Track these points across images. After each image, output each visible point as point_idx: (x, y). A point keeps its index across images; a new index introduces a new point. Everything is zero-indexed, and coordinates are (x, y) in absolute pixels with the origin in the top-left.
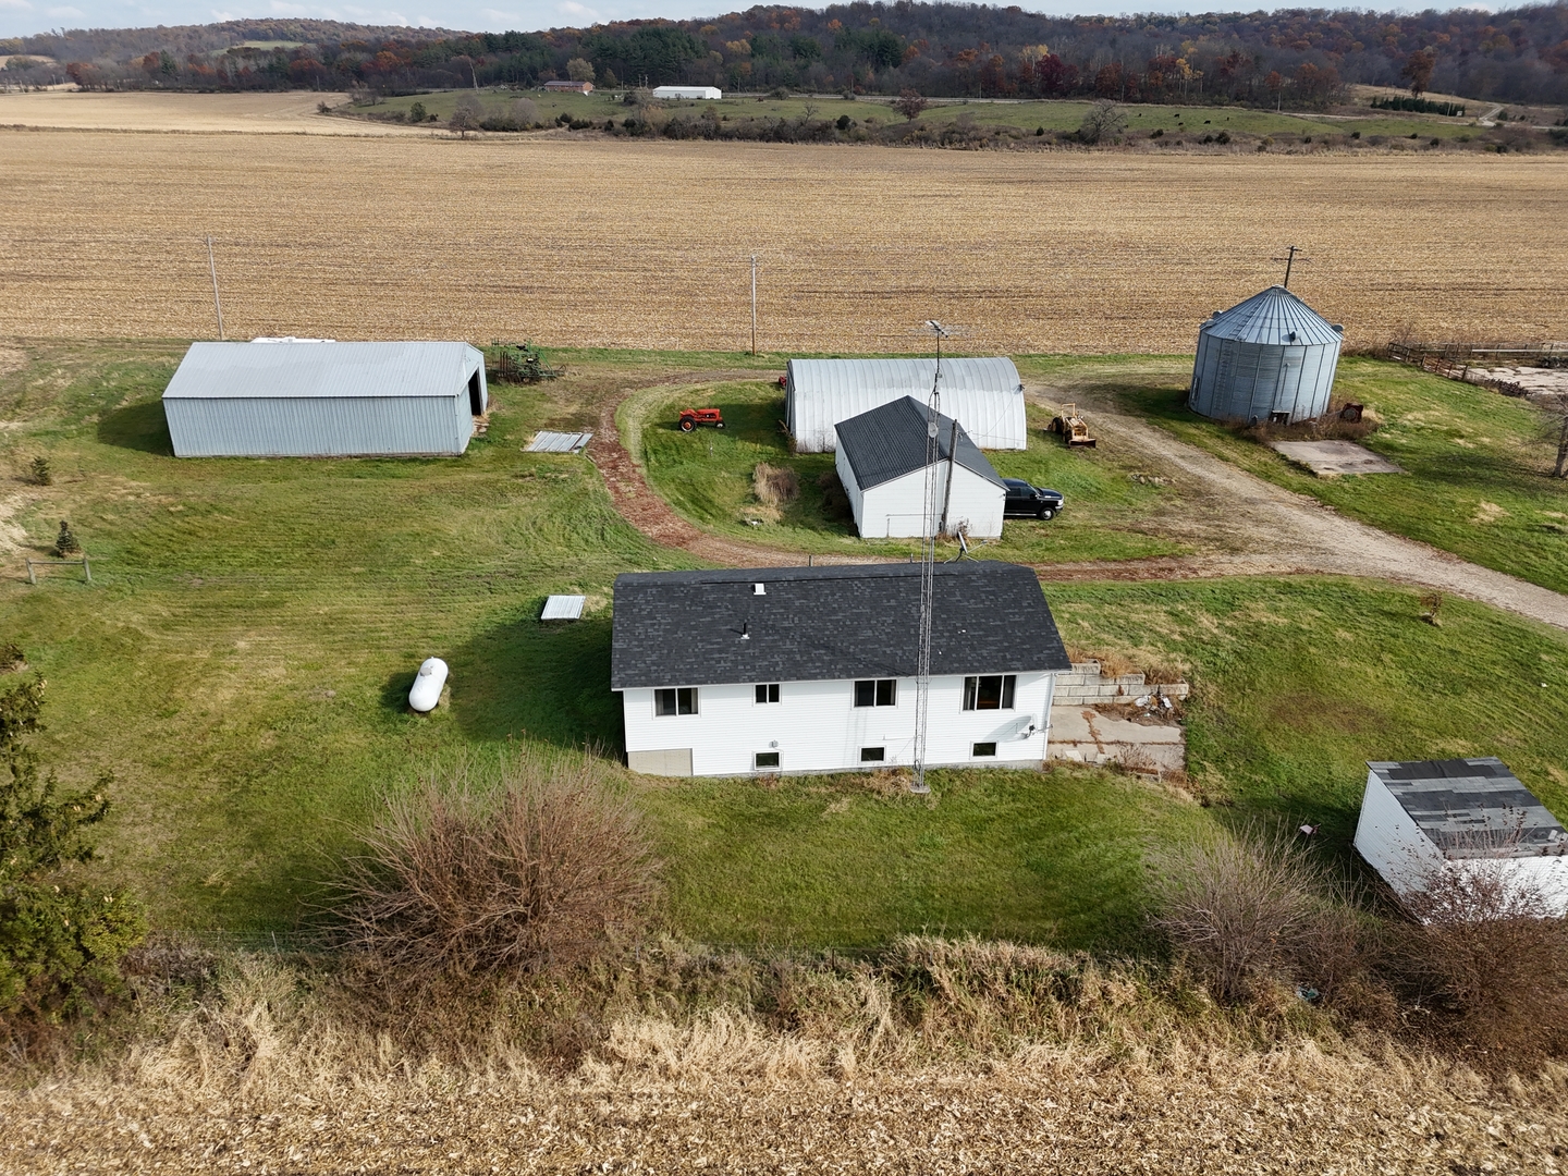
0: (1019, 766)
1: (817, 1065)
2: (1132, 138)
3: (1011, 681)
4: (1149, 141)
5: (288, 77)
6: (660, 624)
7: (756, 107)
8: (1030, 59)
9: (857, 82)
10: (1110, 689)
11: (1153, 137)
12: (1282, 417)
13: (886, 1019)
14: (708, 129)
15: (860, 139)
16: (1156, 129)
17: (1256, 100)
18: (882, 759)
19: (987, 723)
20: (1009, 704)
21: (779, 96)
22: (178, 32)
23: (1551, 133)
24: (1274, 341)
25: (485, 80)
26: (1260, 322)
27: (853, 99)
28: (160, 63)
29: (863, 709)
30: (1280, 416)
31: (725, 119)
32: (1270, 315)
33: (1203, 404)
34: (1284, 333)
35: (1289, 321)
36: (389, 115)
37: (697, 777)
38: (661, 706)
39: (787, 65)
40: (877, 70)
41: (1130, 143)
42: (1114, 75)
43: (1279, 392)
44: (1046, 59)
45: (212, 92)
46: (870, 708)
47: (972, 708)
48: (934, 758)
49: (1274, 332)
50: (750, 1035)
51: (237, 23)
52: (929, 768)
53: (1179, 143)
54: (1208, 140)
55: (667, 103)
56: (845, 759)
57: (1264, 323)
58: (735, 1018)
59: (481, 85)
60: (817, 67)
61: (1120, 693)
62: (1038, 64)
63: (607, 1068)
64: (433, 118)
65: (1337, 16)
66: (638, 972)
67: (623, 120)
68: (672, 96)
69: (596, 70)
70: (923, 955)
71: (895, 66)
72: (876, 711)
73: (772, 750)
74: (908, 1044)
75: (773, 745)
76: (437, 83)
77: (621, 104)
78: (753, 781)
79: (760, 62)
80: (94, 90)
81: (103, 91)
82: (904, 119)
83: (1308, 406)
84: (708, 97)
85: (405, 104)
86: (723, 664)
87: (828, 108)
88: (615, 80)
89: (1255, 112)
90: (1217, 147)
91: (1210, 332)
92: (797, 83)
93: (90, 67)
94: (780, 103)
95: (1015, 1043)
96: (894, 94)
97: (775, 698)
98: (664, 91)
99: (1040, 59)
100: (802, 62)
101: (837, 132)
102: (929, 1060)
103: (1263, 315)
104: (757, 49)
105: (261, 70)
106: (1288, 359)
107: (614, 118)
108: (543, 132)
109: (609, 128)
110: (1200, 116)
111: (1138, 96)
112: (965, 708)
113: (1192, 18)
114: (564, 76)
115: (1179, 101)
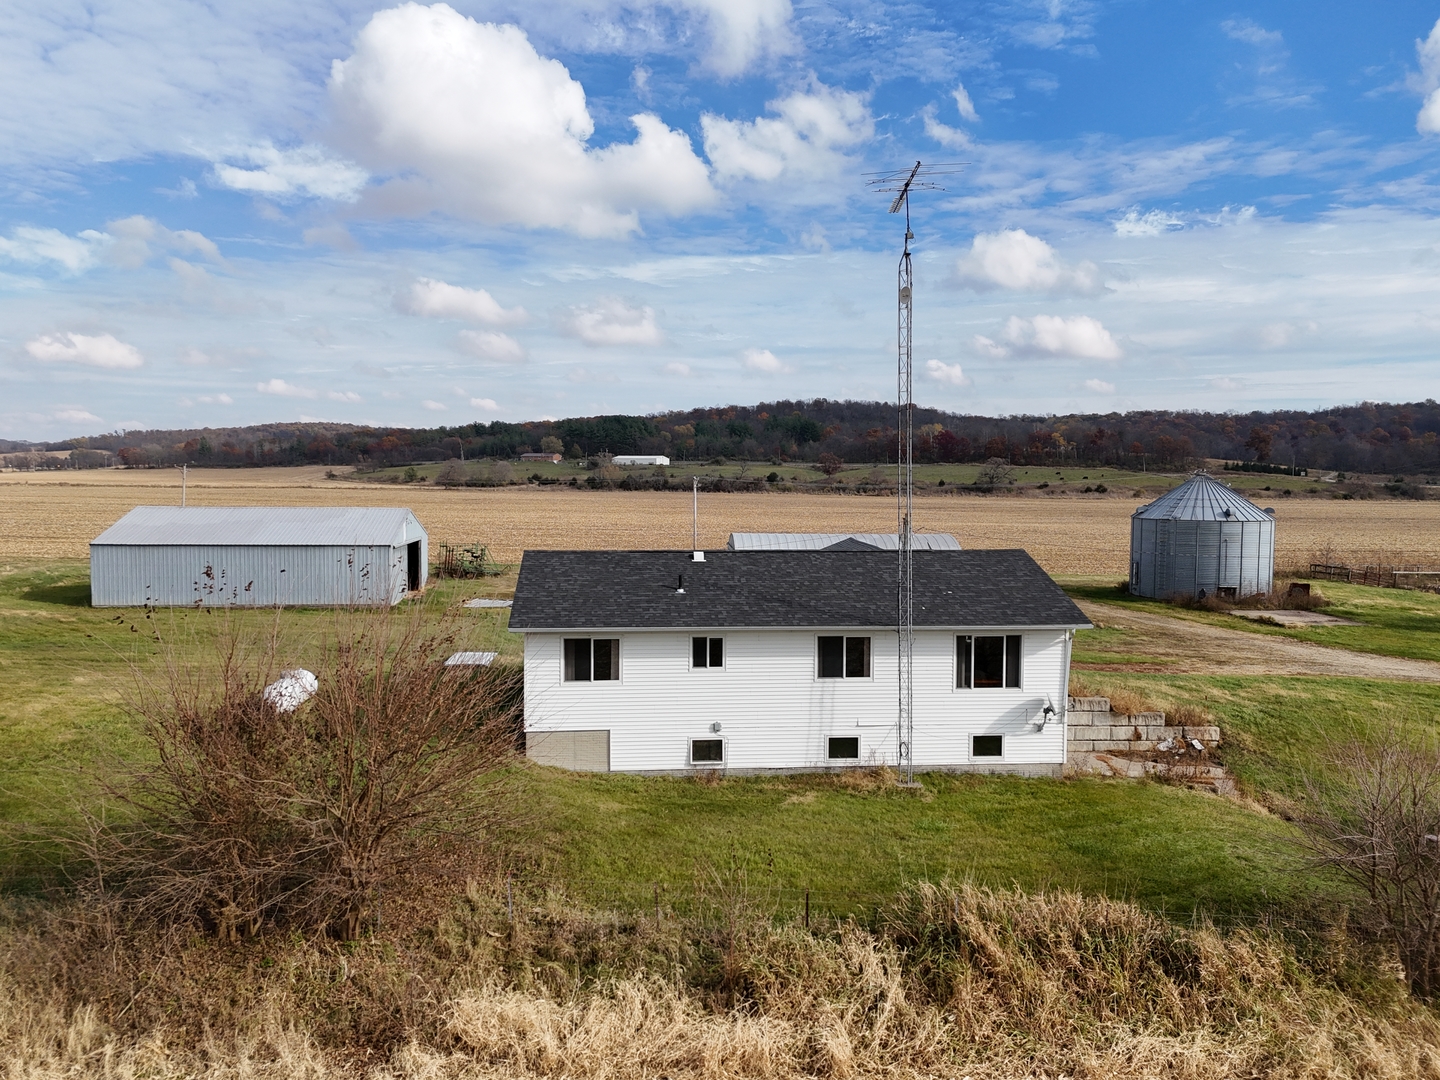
0: (1036, 773)
1: (788, 1058)
2: (1022, 488)
3: (1015, 643)
4: (1038, 491)
5: (305, 455)
6: (576, 580)
7: (697, 471)
8: (928, 434)
9: (783, 452)
10: (1124, 732)
11: (1040, 487)
12: (1231, 591)
13: (896, 993)
14: (660, 483)
15: (785, 490)
16: (1042, 483)
17: (1124, 464)
18: (855, 755)
19: (988, 707)
20: (1015, 682)
21: (718, 463)
22: (219, 432)
23: (1386, 487)
24: (1209, 517)
25: (470, 455)
26: (1192, 503)
27: (780, 464)
28: (199, 446)
29: (830, 682)
30: (1227, 590)
31: (672, 476)
32: (1200, 497)
33: (1146, 586)
34: (1218, 511)
35: (1221, 502)
36: (385, 478)
37: (616, 773)
38: (572, 670)
39: (725, 441)
40: (799, 445)
41: (1020, 492)
42: (1000, 446)
43: (1222, 568)
44: (942, 434)
45: (238, 467)
46: (838, 679)
47: (968, 686)
48: (927, 755)
49: (1208, 511)
50: (680, 1017)
51: (271, 426)
52: (919, 770)
53: (1063, 492)
54: (1088, 490)
55: (623, 467)
56: (808, 753)
57: (1195, 503)
58: (656, 994)
59: (467, 458)
60: (749, 442)
61: (1138, 737)
62: (935, 437)
63: (441, 1059)
64: (423, 479)
65: (1178, 415)
66: (509, 937)
67: (586, 478)
68: (628, 463)
69: (565, 446)
70: (945, 905)
71: (814, 441)
72: (846, 685)
73: (713, 737)
74: (933, 1027)
75: (715, 728)
76: (430, 457)
77: (584, 469)
78: (689, 780)
79: (702, 439)
80: (138, 468)
81: (145, 468)
82: (825, 476)
83: (1254, 583)
84: (658, 463)
85: (401, 472)
86: (651, 610)
87: (760, 470)
88: (580, 453)
89: (1124, 472)
90: (1097, 494)
91: (1143, 516)
92: (731, 455)
93: (138, 450)
94: (718, 467)
95: (1109, 1034)
96: (814, 461)
97: (717, 661)
98: (621, 459)
99: (936, 433)
100: (737, 439)
101: (767, 485)
102: (973, 1053)
103: (1194, 496)
104: (699, 430)
105: (283, 451)
106: (1226, 534)
107: (577, 477)
108: (517, 487)
109: (573, 484)
110: (1077, 475)
111: (1023, 461)
112: (959, 685)
113: (1058, 418)
114: (538, 450)
115: (1058, 464)
